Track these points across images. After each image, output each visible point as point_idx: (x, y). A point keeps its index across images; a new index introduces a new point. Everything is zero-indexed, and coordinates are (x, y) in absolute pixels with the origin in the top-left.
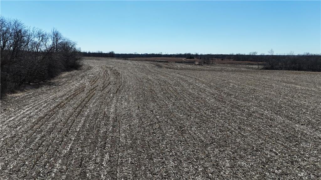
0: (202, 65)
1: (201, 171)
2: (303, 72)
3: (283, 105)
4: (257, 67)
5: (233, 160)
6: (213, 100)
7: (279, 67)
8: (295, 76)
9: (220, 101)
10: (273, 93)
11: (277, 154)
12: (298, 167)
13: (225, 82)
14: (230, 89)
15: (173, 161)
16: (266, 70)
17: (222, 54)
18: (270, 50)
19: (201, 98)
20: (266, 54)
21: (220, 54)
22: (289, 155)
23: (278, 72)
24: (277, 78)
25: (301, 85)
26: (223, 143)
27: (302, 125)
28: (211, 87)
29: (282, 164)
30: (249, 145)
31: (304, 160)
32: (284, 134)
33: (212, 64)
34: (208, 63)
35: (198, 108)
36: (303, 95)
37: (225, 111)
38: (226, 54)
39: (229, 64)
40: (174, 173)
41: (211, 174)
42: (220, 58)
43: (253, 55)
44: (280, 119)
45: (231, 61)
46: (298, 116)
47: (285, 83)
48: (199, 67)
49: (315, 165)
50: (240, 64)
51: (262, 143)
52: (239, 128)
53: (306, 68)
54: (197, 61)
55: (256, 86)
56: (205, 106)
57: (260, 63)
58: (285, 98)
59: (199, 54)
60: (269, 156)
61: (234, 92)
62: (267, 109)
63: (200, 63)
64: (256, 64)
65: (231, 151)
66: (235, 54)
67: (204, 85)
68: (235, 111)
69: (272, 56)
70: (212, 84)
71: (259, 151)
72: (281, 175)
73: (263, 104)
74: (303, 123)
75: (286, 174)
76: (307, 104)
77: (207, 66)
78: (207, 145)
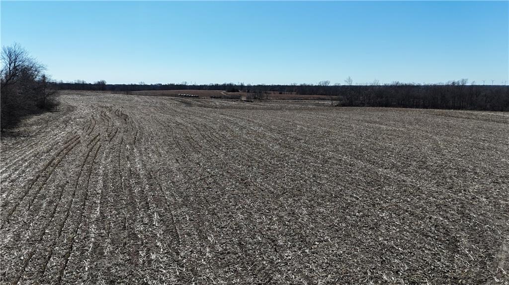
0: (252, 102)
1: (276, 220)
2: (392, 108)
3: (364, 149)
4: (330, 103)
5: (310, 207)
6: (277, 147)
7: (360, 102)
8: (380, 114)
9: (286, 147)
10: (352, 135)
11: (358, 199)
12: (380, 209)
13: (290, 123)
14: (297, 132)
15: (242, 214)
16: (343, 108)
17: (280, 84)
18: (348, 78)
19: (261, 145)
20: (342, 84)
21: (277, 84)
22: (370, 199)
23: (359, 109)
24: (358, 117)
25: (386, 125)
26: (296, 192)
27: (386, 168)
28: (271, 130)
29: (363, 207)
30: (326, 192)
31: (386, 202)
32: (365, 179)
33: (267, 100)
34: (260, 99)
35: (260, 157)
36: (389, 136)
37: (295, 159)
38: (286, 85)
39: (292, 99)
40: (245, 224)
41: (288, 222)
42: (276, 91)
43: (324, 86)
44: (361, 164)
45: (294, 95)
46: (382, 160)
47: (368, 122)
48: (247, 104)
49: (397, 206)
50: (307, 99)
51: (341, 190)
52: (314, 176)
53: (395, 103)
54: (245, 96)
55: (331, 127)
56: (268, 153)
57: (334, 97)
58: (367, 141)
59: (246, 85)
60: (349, 201)
61: (302, 136)
62: (345, 153)
63: (248, 98)
64: (328, 99)
65: (307, 200)
66: (298, 84)
67: (262, 129)
68: (307, 158)
69: (351, 86)
70: (273, 127)
71: (339, 197)
72: (362, 216)
73: (340, 148)
74: (387, 167)
75: (367, 216)
76: (392, 146)
77: (260, 104)
78: (278, 196)
